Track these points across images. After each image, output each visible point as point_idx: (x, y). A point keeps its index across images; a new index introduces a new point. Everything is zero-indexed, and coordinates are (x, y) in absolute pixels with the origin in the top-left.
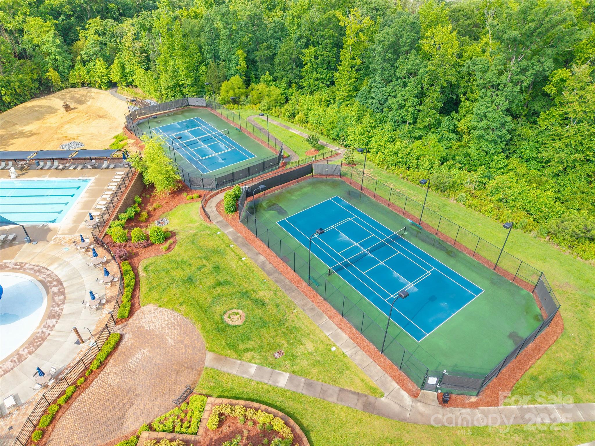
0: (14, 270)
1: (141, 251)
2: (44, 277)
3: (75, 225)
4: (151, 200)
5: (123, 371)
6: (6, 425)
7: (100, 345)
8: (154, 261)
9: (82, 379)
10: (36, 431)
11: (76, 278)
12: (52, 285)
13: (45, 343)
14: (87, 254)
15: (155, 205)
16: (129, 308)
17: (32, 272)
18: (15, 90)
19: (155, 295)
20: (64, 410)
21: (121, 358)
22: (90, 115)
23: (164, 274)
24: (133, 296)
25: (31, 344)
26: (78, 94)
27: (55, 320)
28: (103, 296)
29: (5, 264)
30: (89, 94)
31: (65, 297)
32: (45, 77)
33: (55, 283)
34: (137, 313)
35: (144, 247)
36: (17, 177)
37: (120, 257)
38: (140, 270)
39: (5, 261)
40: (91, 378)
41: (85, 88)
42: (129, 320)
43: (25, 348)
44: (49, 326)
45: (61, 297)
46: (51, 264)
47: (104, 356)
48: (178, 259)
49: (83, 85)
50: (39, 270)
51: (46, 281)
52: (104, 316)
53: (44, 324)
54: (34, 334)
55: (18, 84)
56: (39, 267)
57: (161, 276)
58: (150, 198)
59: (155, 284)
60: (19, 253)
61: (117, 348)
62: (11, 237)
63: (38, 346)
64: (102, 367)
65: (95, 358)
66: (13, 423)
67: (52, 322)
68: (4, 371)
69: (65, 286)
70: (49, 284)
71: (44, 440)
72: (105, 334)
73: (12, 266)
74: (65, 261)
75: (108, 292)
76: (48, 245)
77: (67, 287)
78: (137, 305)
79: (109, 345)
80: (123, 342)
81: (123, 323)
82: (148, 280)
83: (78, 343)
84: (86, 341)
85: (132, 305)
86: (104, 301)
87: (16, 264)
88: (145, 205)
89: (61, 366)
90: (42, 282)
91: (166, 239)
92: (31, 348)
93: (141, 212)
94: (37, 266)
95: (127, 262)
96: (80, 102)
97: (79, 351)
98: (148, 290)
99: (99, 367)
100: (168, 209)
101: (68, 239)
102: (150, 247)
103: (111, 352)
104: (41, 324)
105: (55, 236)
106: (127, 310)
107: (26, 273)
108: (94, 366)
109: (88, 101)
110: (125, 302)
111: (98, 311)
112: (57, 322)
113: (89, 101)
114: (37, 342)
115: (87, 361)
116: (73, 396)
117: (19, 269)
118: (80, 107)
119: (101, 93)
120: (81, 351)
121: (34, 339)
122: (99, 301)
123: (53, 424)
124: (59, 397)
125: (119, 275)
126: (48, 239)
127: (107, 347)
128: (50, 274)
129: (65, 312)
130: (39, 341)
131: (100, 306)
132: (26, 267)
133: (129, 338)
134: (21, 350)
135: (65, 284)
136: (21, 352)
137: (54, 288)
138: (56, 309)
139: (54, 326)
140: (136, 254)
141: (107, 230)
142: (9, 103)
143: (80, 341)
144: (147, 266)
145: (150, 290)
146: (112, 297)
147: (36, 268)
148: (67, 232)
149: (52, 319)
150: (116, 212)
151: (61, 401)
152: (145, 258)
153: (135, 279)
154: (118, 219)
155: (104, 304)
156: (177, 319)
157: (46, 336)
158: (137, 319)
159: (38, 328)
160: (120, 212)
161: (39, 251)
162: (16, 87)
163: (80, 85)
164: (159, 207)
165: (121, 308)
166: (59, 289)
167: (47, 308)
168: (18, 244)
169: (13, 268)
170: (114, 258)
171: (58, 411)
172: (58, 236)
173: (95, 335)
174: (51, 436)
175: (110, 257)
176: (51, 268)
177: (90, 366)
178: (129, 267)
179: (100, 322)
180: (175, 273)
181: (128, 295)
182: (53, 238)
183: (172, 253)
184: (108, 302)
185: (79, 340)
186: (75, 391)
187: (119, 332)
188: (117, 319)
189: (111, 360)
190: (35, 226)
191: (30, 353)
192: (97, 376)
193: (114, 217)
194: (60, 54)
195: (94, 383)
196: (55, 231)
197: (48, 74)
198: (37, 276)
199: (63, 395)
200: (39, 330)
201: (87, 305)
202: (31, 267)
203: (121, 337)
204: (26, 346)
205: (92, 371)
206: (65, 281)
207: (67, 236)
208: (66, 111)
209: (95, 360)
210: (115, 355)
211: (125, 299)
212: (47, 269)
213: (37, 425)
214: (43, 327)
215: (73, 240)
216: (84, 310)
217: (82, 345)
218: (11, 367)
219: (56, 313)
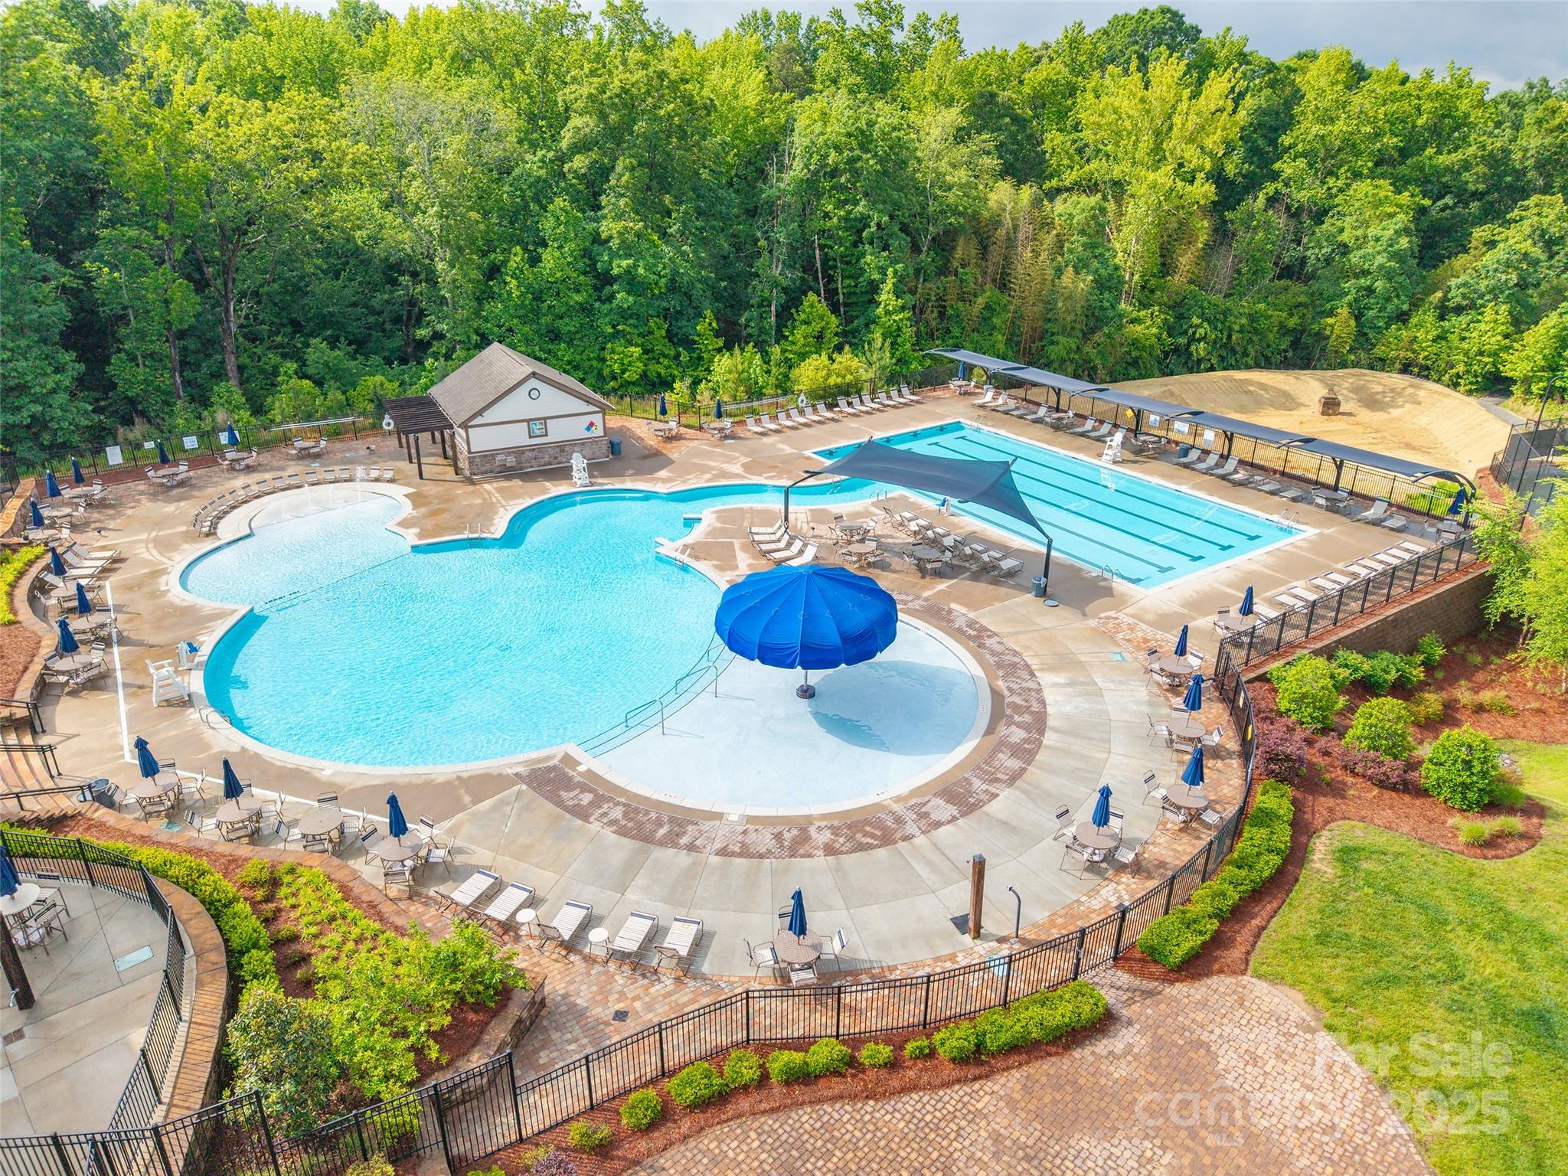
0: (958, 634)
1: (1360, 791)
2: (1009, 689)
3: (1184, 611)
4: (1480, 677)
5: (1028, 1159)
6: (622, 995)
7: (1018, 986)
8: (1396, 849)
9: (885, 1052)
10: (651, 1092)
11: (1091, 739)
12: (1017, 718)
13: (881, 853)
14: (1167, 699)
15: (1486, 696)
16: (1200, 939)
17: (992, 660)
18: (1229, 337)
19: (1335, 970)
20: (764, 1106)
21: (1054, 1101)
22: (1384, 438)
23: (1415, 919)
24: (1237, 914)
25: (849, 827)
26: (1379, 383)
27: (953, 810)
28: (1136, 840)
29: (950, 611)
30: (1410, 390)
31: (1024, 770)
32: (1316, 327)
33: (1027, 718)
34: (1218, 984)
35: (1383, 784)
36: (1115, 462)
37: (1272, 758)
38: (1321, 848)
39: (954, 606)
40: (911, 1074)
41: (1406, 377)
42: (1172, 982)
43: (831, 827)
44: (926, 815)
45: (1014, 764)
46: (1052, 669)
47: (1004, 1038)
48: (1513, 905)
49: (1405, 369)
50: (1014, 665)
51: (1007, 700)
52: (1096, 904)
53: (919, 800)
54: (878, 807)
55: (1244, 321)
56: (1016, 659)
57: (1396, 921)
58: (1477, 668)
59: (1355, 931)
60: (997, 604)
61: (1067, 1047)
62: (1007, 564)
63: (861, 847)
64: (975, 1071)
65: (971, 1016)
66: (637, 1004)
67: (942, 809)
68: (743, 844)
69: (1045, 742)
70: (1008, 711)
71: (643, 1145)
72: (1058, 965)
73: (960, 622)
74: (1094, 683)
75: (1162, 840)
76: (1079, 625)
77: (1050, 748)
78: (1236, 954)
79: (1045, 1011)
80: (1102, 1046)
81: (1142, 975)
82: (1336, 898)
83: (960, 923)
84: (987, 938)
85: (1218, 942)
86: (1127, 856)
87: (971, 624)
88: (1445, 679)
89: (866, 953)
90: (996, 695)
91: (1492, 805)
92: (842, 840)
93: (1423, 685)
94: (1016, 653)
95: (1288, 790)
96: (1372, 403)
97: (947, 952)
98: (1312, 932)
99: (962, 1060)
100: (1536, 732)
101: (1140, 635)
102: (1407, 798)
103: (1037, 1043)
104: (913, 793)
105: (1112, 614)
106: (1190, 942)
107: (976, 655)
108: (952, 1040)
109: (1398, 407)
110: (1195, 909)
111: (1086, 875)
112: (954, 819)
113: (1402, 406)
114: (866, 834)
115: (942, 1004)
116: (822, 1083)
117: (970, 637)
118: (1366, 416)
119: (1447, 396)
120: (952, 958)
121: (866, 822)
122: (1112, 844)
123: (701, 1118)
124: (787, 1045)
125: (1231, 810)
126: (1087, 609)
127: (1035, 1011)
128: (1030, 690)
129: (994, 808)
130: (873, 836)
131: (1105, 865)
132: (988, 642)
133: (1128, 1050)
134: (817, 824)
135: (1049, 738)
136: (812, 830)
137: (1014, 728)
138: (978, 785)
139: (938, 824)
140: (1336, 790)
141: (1274, 667)
142: (1199, 361)
143: (970, 924)
144: (1355, 850)
145: (1322, 939)
146: (1162, 864)
147: (1009, 658)
148: (1149, 617)
149: (947, 801)
150: (1335, 638)
151: (781, 1061)
152: (1363, 819)
153: (1285, 862)
154: (1330, 657)
155: (1122, 868)
156: (1384, 1144)
157: (899, 835)
158: (1203, 1004)
159: (898, 799)
160: (1348, 643)
161: (1047, 625)
162: (1236, 327)
163: (1398, 366)
164: (1502, 711)
165: (1170, 918)
166: (1025, 741)
167: (957, 766)
168: (1012, 587)
169: (960, 630)
170: (1245, 755)
171: (745, 1088)
172: (1120, 615)
173: (1023, 941)
174: (668, 1154)
175: (1233, 745)
176: (1045, 678)
177: (938, 1029)
178: (1285, 809)
179: (1070, 912)
180: (1471, 950)
181: (1223, 894)
182: (1102, 615)
183: (1495, 868)
184: (1137, 868)
185: (971, 917)
186: (837, 1073)
187: (1109, 997)
188: (1133, 945)
189: (1016, 1074)
190: (1080, 570)
191: (830, 850)
192: (933, 1088)
193: (1319, 645)
194: (1389, 276)
195: (910, 1102)
196: (1121, 602)
197: (1330, 321)
198: (997, 678)
199: (798, 1049)
200: (895, 807)
201: (1070, 831)
202: (999, 648)
203: (1104, 1022)
204: (836, 823)
205: (932, 1053)
206: (1055, 730)
207: (1144, 627)
208: (1323, 413)
209: (966, 1024)
210: (1044, 1069)
211: (1202, 901)
212: (1032, 674)
213: (672, 1073)
214: (911, 808)
215: (1153, 644)
216: (1049, 840)
217: (967, 939)
218: (763, 850)
219: (971, 794)
